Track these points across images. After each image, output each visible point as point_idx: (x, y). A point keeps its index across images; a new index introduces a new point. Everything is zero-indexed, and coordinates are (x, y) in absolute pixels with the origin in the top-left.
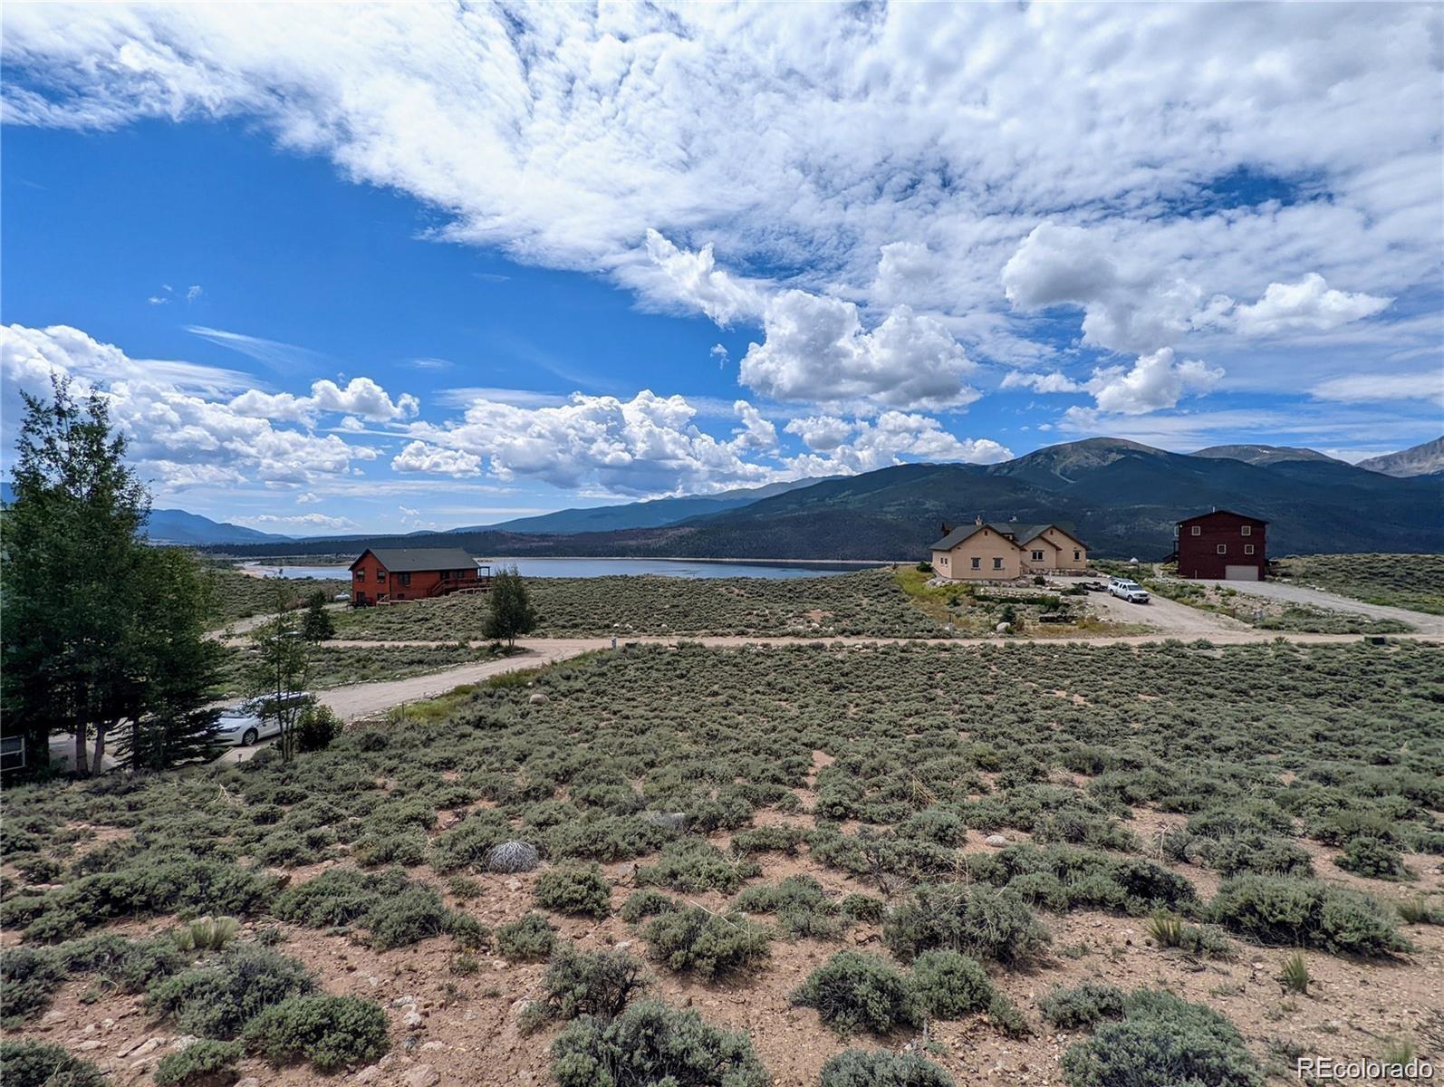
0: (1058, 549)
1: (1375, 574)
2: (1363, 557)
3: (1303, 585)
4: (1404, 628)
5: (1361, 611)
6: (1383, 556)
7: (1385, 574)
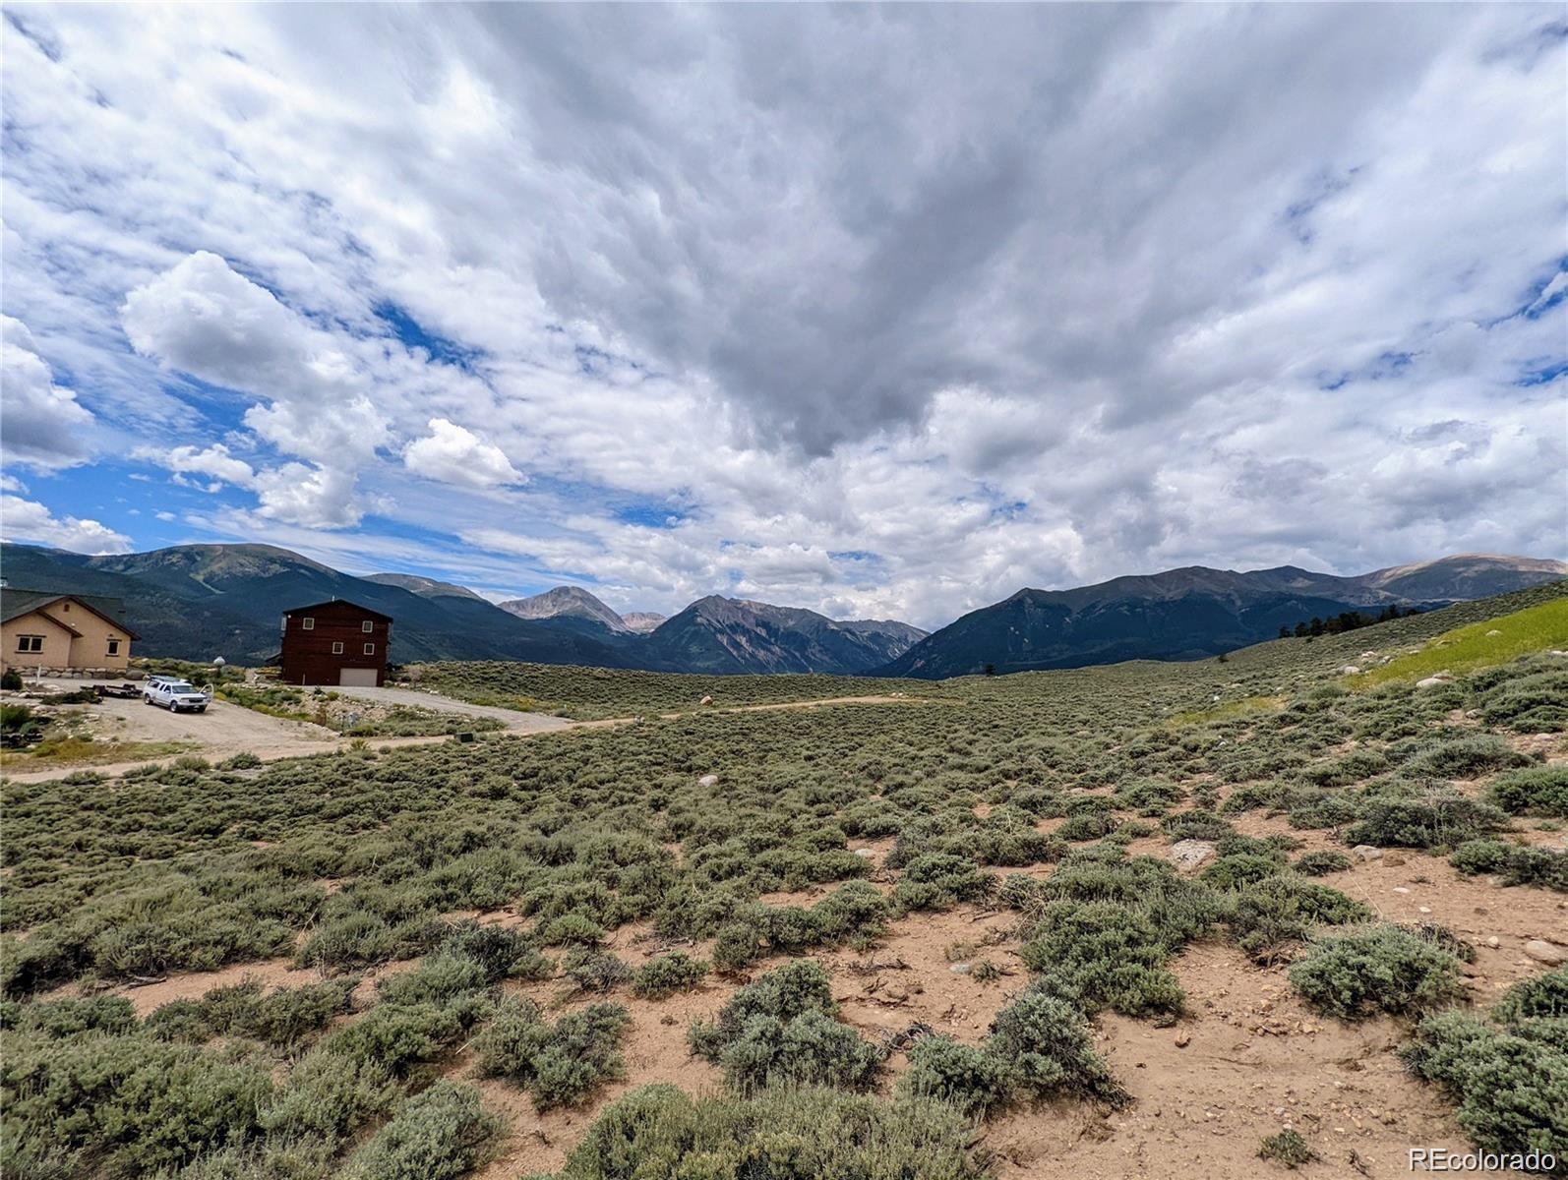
0: (75, 635)
1: (486, 679)
2: (479, 664)
3: (420, 690)
4: (497, 725)
5: (465, 711)
6: (496, 664)
7: (494, 679)
